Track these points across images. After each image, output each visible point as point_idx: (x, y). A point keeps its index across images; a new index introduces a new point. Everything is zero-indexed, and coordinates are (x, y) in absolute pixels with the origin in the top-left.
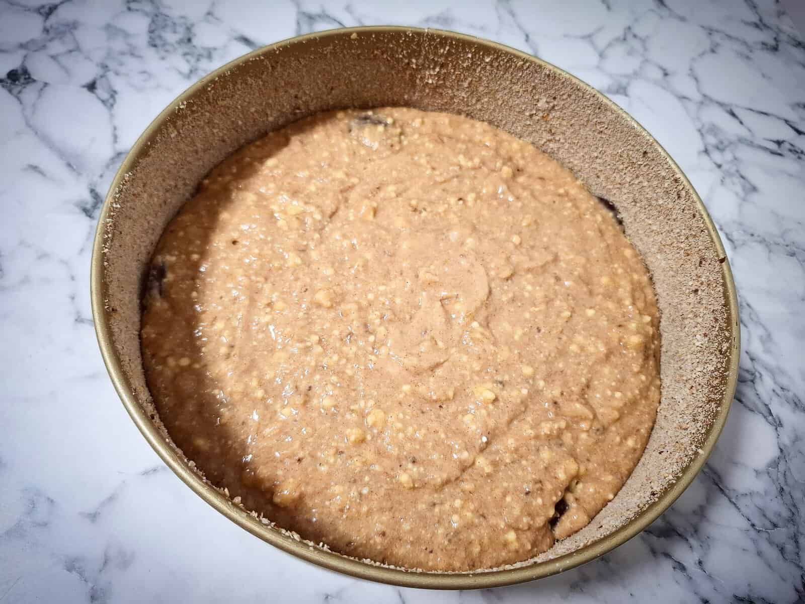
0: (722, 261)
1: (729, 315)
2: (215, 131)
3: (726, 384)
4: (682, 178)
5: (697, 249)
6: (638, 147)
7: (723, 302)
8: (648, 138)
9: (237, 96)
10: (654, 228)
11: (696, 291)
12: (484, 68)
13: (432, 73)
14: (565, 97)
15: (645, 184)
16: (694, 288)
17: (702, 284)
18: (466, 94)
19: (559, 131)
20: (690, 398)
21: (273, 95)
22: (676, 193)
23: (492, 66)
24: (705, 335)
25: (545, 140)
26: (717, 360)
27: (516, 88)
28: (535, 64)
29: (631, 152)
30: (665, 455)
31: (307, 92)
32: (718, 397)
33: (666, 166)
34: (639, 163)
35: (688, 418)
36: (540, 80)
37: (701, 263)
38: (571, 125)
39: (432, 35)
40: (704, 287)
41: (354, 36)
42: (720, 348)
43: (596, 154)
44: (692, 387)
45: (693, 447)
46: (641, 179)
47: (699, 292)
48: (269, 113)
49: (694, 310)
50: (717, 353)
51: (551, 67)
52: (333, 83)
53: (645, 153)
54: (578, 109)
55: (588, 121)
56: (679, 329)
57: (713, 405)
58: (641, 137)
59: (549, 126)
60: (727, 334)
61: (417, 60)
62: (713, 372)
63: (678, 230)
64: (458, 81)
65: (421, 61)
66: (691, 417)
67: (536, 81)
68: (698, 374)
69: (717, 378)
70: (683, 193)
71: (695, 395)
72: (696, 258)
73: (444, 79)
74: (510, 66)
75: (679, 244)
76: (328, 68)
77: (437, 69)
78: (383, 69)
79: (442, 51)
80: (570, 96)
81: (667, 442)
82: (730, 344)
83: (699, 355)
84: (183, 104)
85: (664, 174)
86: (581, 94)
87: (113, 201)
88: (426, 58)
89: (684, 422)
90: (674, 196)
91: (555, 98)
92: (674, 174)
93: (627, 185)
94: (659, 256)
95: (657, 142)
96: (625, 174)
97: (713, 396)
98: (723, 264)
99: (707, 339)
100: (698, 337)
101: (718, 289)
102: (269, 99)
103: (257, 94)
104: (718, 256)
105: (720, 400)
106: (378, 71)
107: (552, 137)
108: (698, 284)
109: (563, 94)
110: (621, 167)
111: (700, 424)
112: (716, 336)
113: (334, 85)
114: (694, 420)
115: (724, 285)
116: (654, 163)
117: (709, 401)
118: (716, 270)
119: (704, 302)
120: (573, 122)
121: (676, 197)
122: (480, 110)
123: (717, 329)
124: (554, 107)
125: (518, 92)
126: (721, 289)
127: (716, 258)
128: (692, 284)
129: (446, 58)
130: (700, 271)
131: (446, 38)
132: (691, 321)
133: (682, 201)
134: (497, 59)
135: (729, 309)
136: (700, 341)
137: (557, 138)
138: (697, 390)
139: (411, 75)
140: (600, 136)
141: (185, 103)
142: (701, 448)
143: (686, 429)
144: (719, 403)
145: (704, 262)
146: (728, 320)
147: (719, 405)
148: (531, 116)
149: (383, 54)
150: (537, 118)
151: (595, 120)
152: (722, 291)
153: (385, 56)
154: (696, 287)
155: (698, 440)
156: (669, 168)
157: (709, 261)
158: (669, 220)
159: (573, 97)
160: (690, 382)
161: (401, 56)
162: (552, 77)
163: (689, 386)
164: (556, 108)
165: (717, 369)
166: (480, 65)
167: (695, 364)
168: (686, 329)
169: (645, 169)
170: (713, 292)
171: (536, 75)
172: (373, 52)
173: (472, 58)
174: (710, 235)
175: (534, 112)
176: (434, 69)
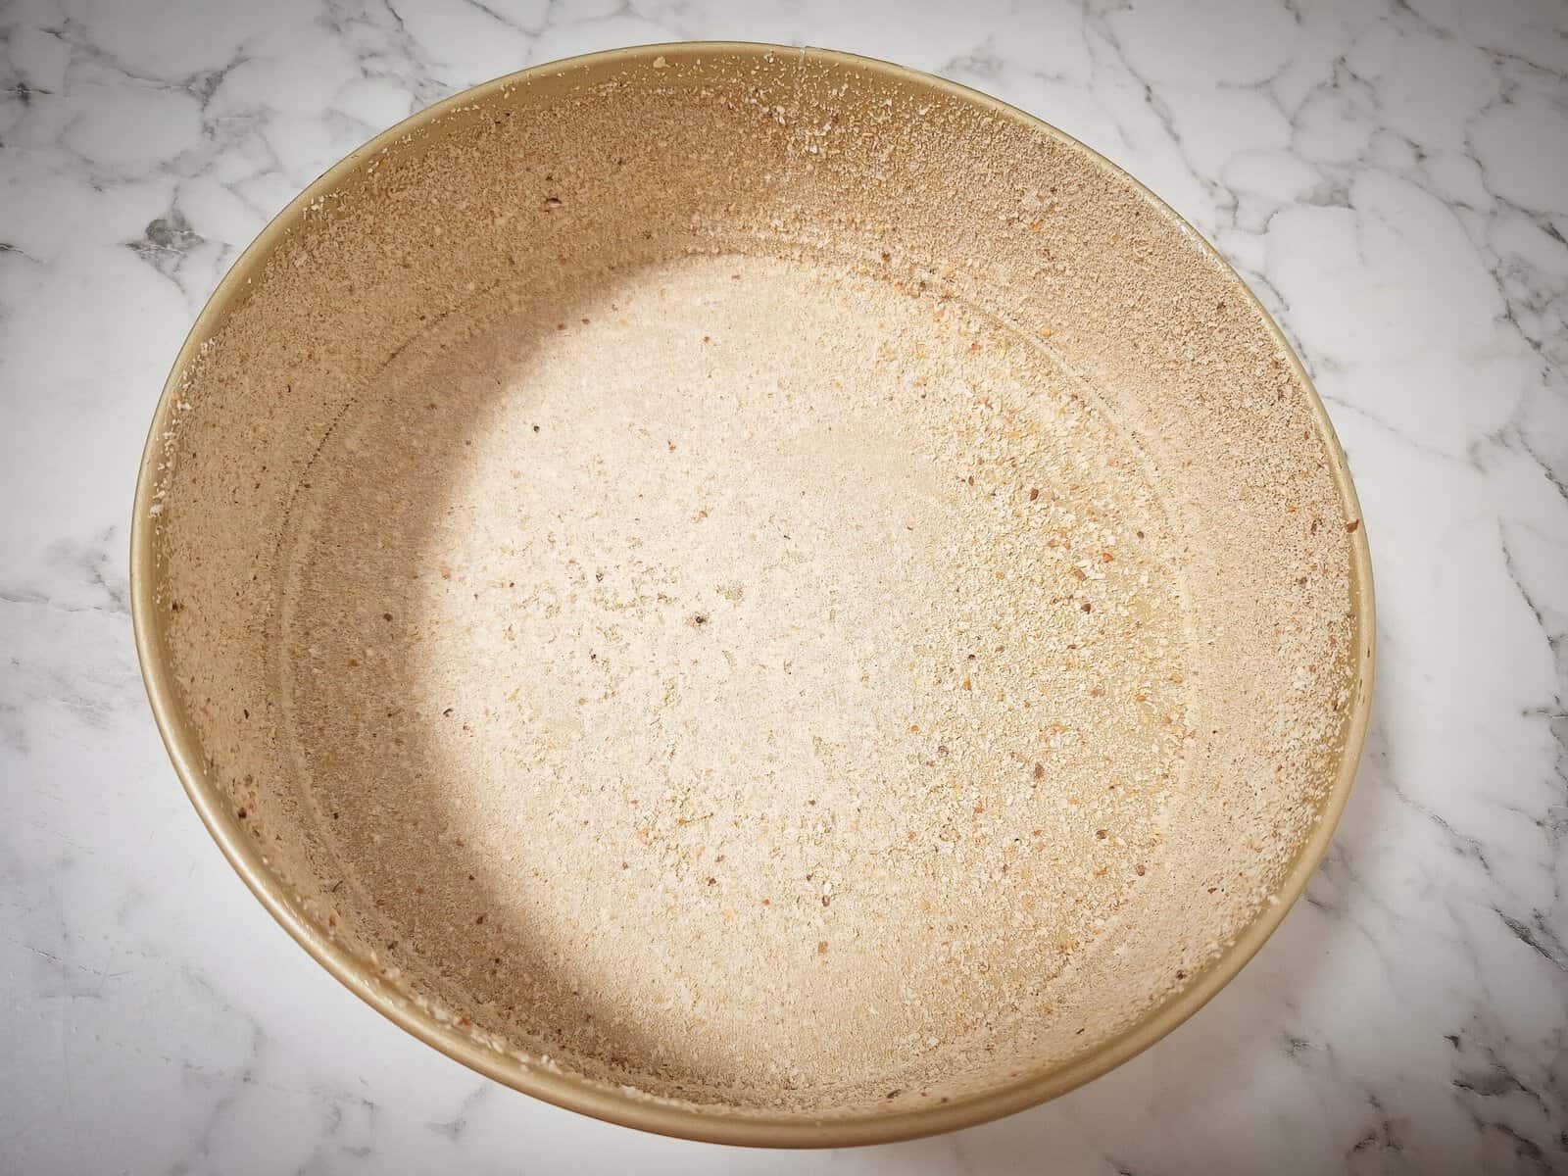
0: (1352, 528)
1: (1357, 634)
2: (387, 248)
3: (1336, 770)
4: (1289, 361)
5: (1310, 500)
6: (1208, 294)
7: (1348, 609)
8: (1228, 277)
9: (428, 181)
10: (1234, 451)
11: (1303, 581)
12: (918, 128)
13: (817, 133)
14: (1073, 188)
15: (1221, 366)
16: (1300, 575)
17: (1314, 567)
18: (884, 174)
19: (1062, 254)
20: (1274, 789)
21: (501, 176)
22: (1275, 388)
23: (932, 124)
24: (1312, 669)
25: (1036, 269)
26: (1327, 722)
27: (980, 167)
28: (1015, 122)
29: (1195, 304)
30: (1218, 895)
31: (572, 169)
32: (1320, 794)
33: (1258, 335)
34: (1211, 324)
35: (1266, 829)
36: (1026, 153)
37: (1314, 527)
38: (1086, 244)
39: (815, 62)
40: (1317, 575)
41: (659, 63)
42: (1333, 698)
43: (1131, 302)
44: (1280, 768)
45: (1263, 890)
46: (1213, 355)
47: (1308, 585)
48: (496, 210)
49: (1297, 617)
50: (1329, 706)
51: (1046, 130)
52: (622, 150)
53: (1221, 306)
54: (1098, 213)
55: (1116, 238)
56: (1269, 651)
57: (1309, 809)
58: (1214, 275)
59: (1044, 243)
60: (1349, 673)
61: (786, 107)
62: (1317, 743)
63: (1277, 460)
64: (869, 150)
65: (793, 111)
66: (1269, 827)
67: (1018, 156)
68: (1292, 742)
69: (1322, 757)
70: (1288, 390)
71: (1282, 784)
72: (1306, 518)
73: (840, 146)
74: (968, 126)
75: (1278, 487)
76: (612, 124)
77: (827, 127)
78: (720, 125)
79: (835, 92)
80: (1081, 187)
81: (1225, 871)
82: (1353, 692)
83: (1298, 706)
84: (317, 202)
85: (1254, 349)
86: (1102, 185)
87: (178, 396)
88: (804, 103)
89: (1259, 835)
90: (1272, 393)
91: (1053, 190)
92: (1273, 350)
93: (1189, 365)
94: (1241, 506)
95: (1245, 286)
96: (1184, 343)
97: (1311, 791)
98: (1355, 533)
99: (1315, 676)
100: (1300, 671)
101: (1342, 582)
102: (493, 184)
103: (470, 176)
104: (1345, 517)
105: (1323, 801)
106: (710, 128)
107: (1050, 264)
108: (1308, 568)
109: (1070, 184)
110: (1178, 330)
111: (1282, 844)
112: (1331, 673)
113: (625, 156)
114: (1275, 835)
115: (1352, 575)
116: (1236, 326)
117: (1305, 800)
118: (1341, 544)
119: (1315, 604)
120: (1088, 237)
121: (1276, 398)
122: (914, 206)
123: (1333, 659)
124: (1052, 206)
125: (986, 175)
126: (1346, 581)
127: (1342, 521)
128: (1297, 567)
129: (844, 106)
130: (1311, 543)
131: (843, 68)
132: (1291, 638)
133: (1286, 405)
134: (942, 110)
135: (1358, 624)
136: (1301, 678)
137: (1060, 267)
138: (1288, 775)
139: (776, 136)
140: (1138, 267)
141: (322, 200)
142: (1276, 893)
143: (1259, 850)
144: (1320, 807)
145: (1319, 527)
146: (1354, 646)
147: (1319, 811)
148: (1010, 222)
149: (717, 97)
150: (1023, 226)
151: (1130, 236)
152: (1347, 587)
153: (723, 100)
154: (1304, 575)
155: (1274, 877)
156: (1266, 339)
157: (1329, 527)
158: (1262, 438)
159: (1088, 189)
160: (1279, 756)
161: (754, 101)
162: (1047, 148)
163: (1275, 766)
164: (1057, 209)
165: (1324, 739)
166: (909, 120)
167: (1291, 724)
168: (1282, 653)
169: (1220, 338)
170: (1331, 587)
171: (1017, 144)
172: (698, 94)
173: (893, 108)
174: (1333, 475)
175: (1016, 215)
176: (820, 125)
